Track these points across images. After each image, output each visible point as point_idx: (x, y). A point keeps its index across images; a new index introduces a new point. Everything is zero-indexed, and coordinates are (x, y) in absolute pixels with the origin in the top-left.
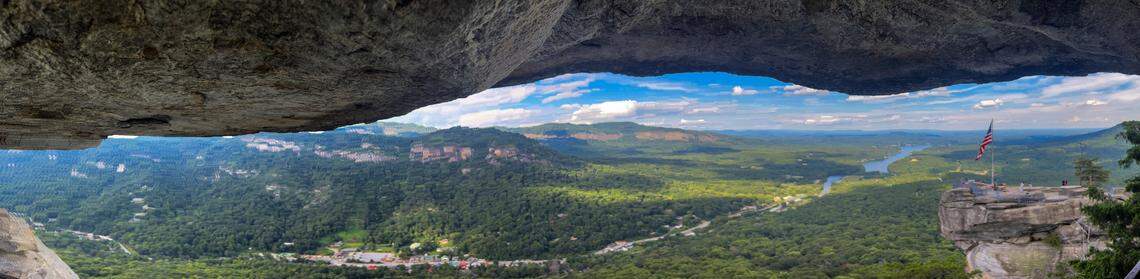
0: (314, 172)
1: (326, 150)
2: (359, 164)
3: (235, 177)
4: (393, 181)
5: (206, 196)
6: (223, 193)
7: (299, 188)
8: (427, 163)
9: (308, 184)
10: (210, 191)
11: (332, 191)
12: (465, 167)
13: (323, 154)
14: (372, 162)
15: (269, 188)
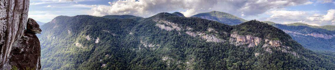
0: (186, 48)
1: (193, 31)
2: (208, 44)
3: (148, 49)
4: (223, 58)
5: (133, 63)
6: (142, 61)
7: (179, 59)
8: (238, 47)
9: (183, 57)
10: (135, 59)
11: (195, 63)
12: (257, 52)
13: (191, 34)
14: (214, 43)
15: (164, 59)
